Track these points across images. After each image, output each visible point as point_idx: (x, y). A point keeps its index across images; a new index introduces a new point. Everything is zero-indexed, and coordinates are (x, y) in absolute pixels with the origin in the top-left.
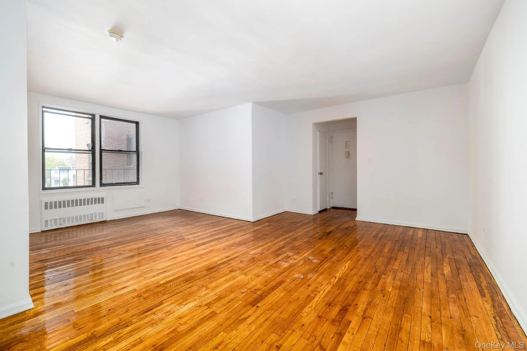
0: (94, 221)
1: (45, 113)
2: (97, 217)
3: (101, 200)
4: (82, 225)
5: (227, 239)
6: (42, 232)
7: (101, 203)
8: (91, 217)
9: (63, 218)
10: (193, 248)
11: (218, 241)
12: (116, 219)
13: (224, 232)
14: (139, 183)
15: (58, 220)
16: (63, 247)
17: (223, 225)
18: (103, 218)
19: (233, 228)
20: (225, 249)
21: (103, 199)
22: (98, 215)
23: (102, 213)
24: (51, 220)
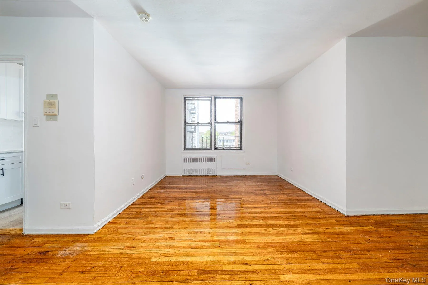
0: (209, 174)
1: (187, 101)
2: (211, 172)
3: (213, 160)
4: (202, 176)
5: (279, 231)
6: (183, 176)
7: (213, 162)
8: (207, 171)
9: (193, 169)
10: (230, 228)
11: (266, 230)
12: (223, 175)
13: (288, 219)
14: (242, 148)
15: (190, 170)
16: (174, 190)
17: (298, 207)
18: (214, 173)
19: (306, 216)
20: (258, 247)
21: (214, 159)
22: (211, 170)
23: (214, 169)
24: (186, 169)
